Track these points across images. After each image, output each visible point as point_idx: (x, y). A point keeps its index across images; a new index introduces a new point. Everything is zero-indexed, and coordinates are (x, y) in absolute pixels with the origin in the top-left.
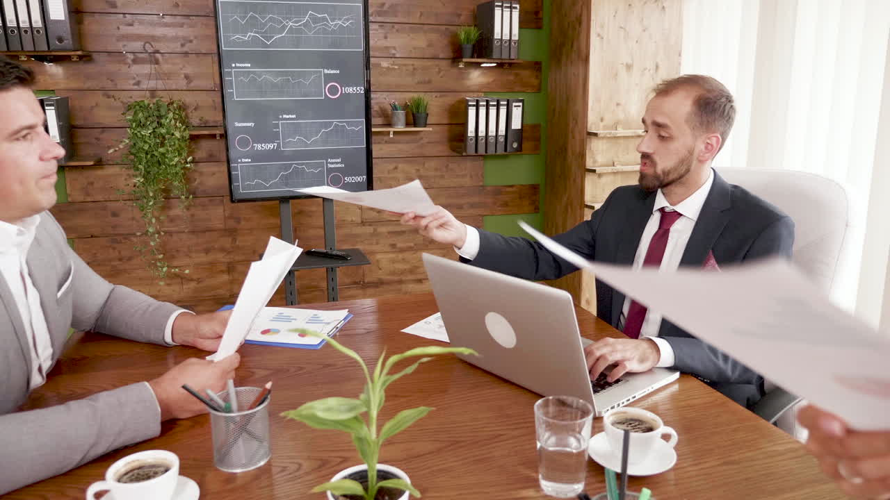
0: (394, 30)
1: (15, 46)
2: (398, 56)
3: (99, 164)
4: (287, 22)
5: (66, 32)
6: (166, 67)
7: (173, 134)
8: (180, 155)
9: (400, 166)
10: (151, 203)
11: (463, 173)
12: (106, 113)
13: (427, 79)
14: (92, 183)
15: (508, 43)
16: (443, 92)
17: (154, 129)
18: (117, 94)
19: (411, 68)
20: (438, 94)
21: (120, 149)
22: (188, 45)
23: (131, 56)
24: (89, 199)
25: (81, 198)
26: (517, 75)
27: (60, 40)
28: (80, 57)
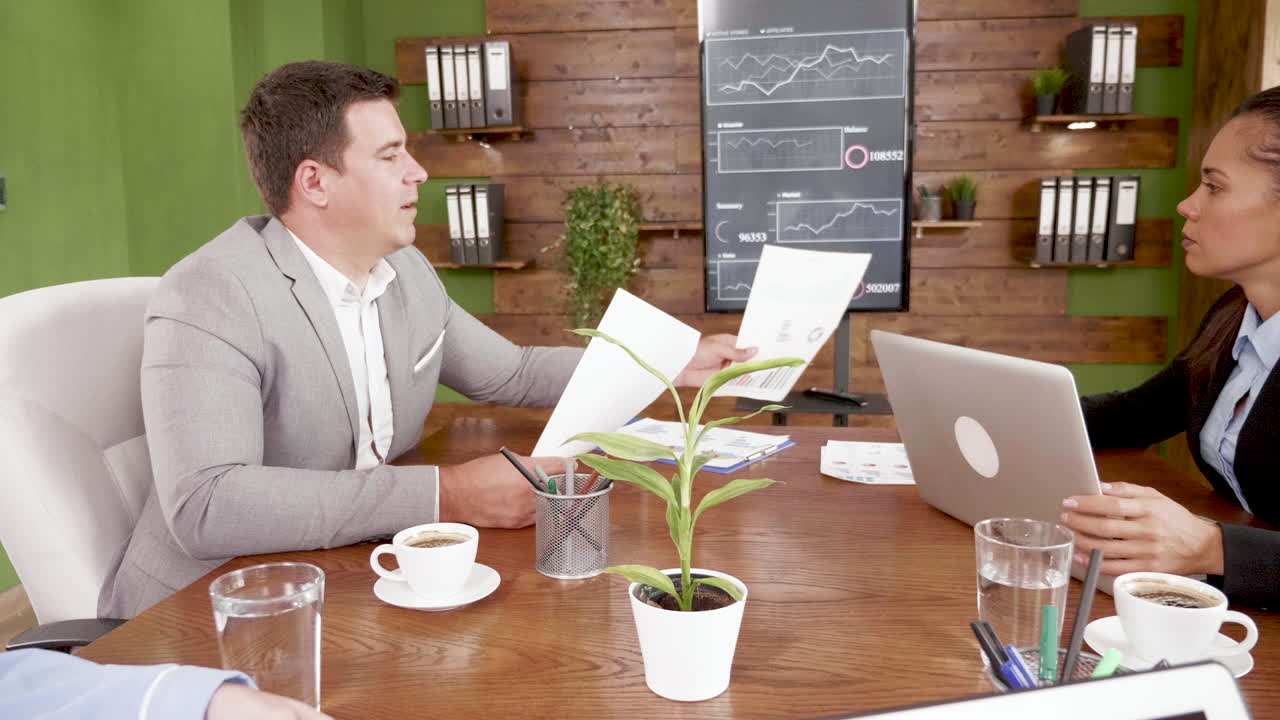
0: (931, 81)
1: (452, 122)
2: (935, 118)
3: (531, 266)
4: (795, 64)
5: (506, 103)
6: (618, 145)
7: (618, 229)
8: (625, 255)
9: (931, 281)
10: (585, 317)
11: (1034, 296)
12: (543, 203)
13: (977, 150)
14: (522, 292)
15: (1114, 89)
16: (1003, 169)
17: (596, 221)
18: (557, 179)
19: (954, 135)
20: (996, 173)
21: (555, 248)
22: (647, 115)
23: (578, 132)
24: (518, 311)
25: (507, 309)
26: (1131, 140)
27: (499, 113)
28: (522, 135)
